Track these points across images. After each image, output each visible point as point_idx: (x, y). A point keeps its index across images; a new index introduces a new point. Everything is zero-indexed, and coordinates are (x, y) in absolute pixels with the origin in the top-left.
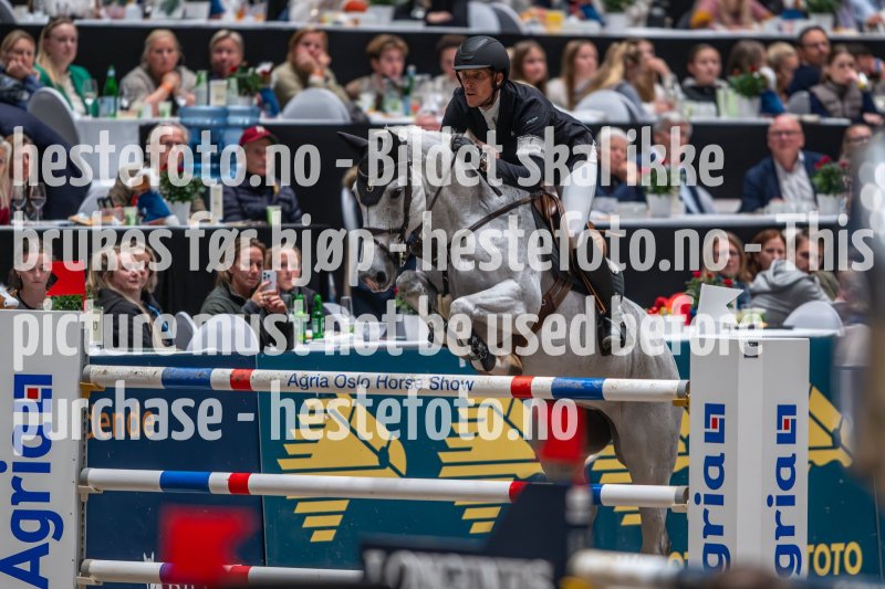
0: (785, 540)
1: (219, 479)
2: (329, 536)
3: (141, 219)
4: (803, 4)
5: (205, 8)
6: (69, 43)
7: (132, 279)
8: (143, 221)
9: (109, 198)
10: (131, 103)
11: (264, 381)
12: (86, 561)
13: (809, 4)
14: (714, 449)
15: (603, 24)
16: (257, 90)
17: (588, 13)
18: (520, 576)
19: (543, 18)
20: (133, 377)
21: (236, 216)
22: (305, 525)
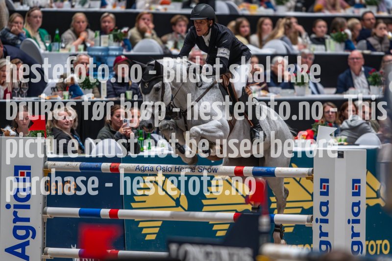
0: (356, 239)
1: (105, 212)
2: (153, 237)
3: (70, 96)
4: (363, 1)
5: (99, 3)
6: (39, 19)
7: (66, 123)
8: (72, 98)
9: (56, 87)
10: (66, 45)
12: (46, 248)
13: (366, 1)
14: (324, 199)
15: (275, 10)
16: (122, 39)
17: (268, 5)
18: (238, 255)
19: (248, 7)
20: (67, 167)
21: (112, 96)
22: (143, 232)
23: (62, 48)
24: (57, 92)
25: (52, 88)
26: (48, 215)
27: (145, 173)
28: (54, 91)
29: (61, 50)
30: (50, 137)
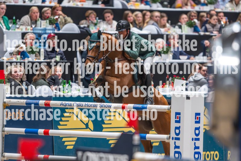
0: (197, 150)
1: (41, 131)
2: (71, 147)
3: (21, 59)
4: (206, 2)
5: (41, 1)
6: (4, 10)
7: (17, 75)
8: (22, 59)
9: (13, 53)
10: (19, 26)
11: (54, 104)
12: (4, 153)
13: (208, 2)
14: (178, 125)
15: (151, 7)
16: (54, 23)
17: (147, 3)
19: (134, 4)
20: (17, 102)
21: (47, 59)
22: (65, 144)
23: (17, 28)
24: (13, 56)
25: (10, 53)
26: (6, 133)
27: (66, 107)
28: (11, 55)
29: (16, 29)
30: (8, 84)
